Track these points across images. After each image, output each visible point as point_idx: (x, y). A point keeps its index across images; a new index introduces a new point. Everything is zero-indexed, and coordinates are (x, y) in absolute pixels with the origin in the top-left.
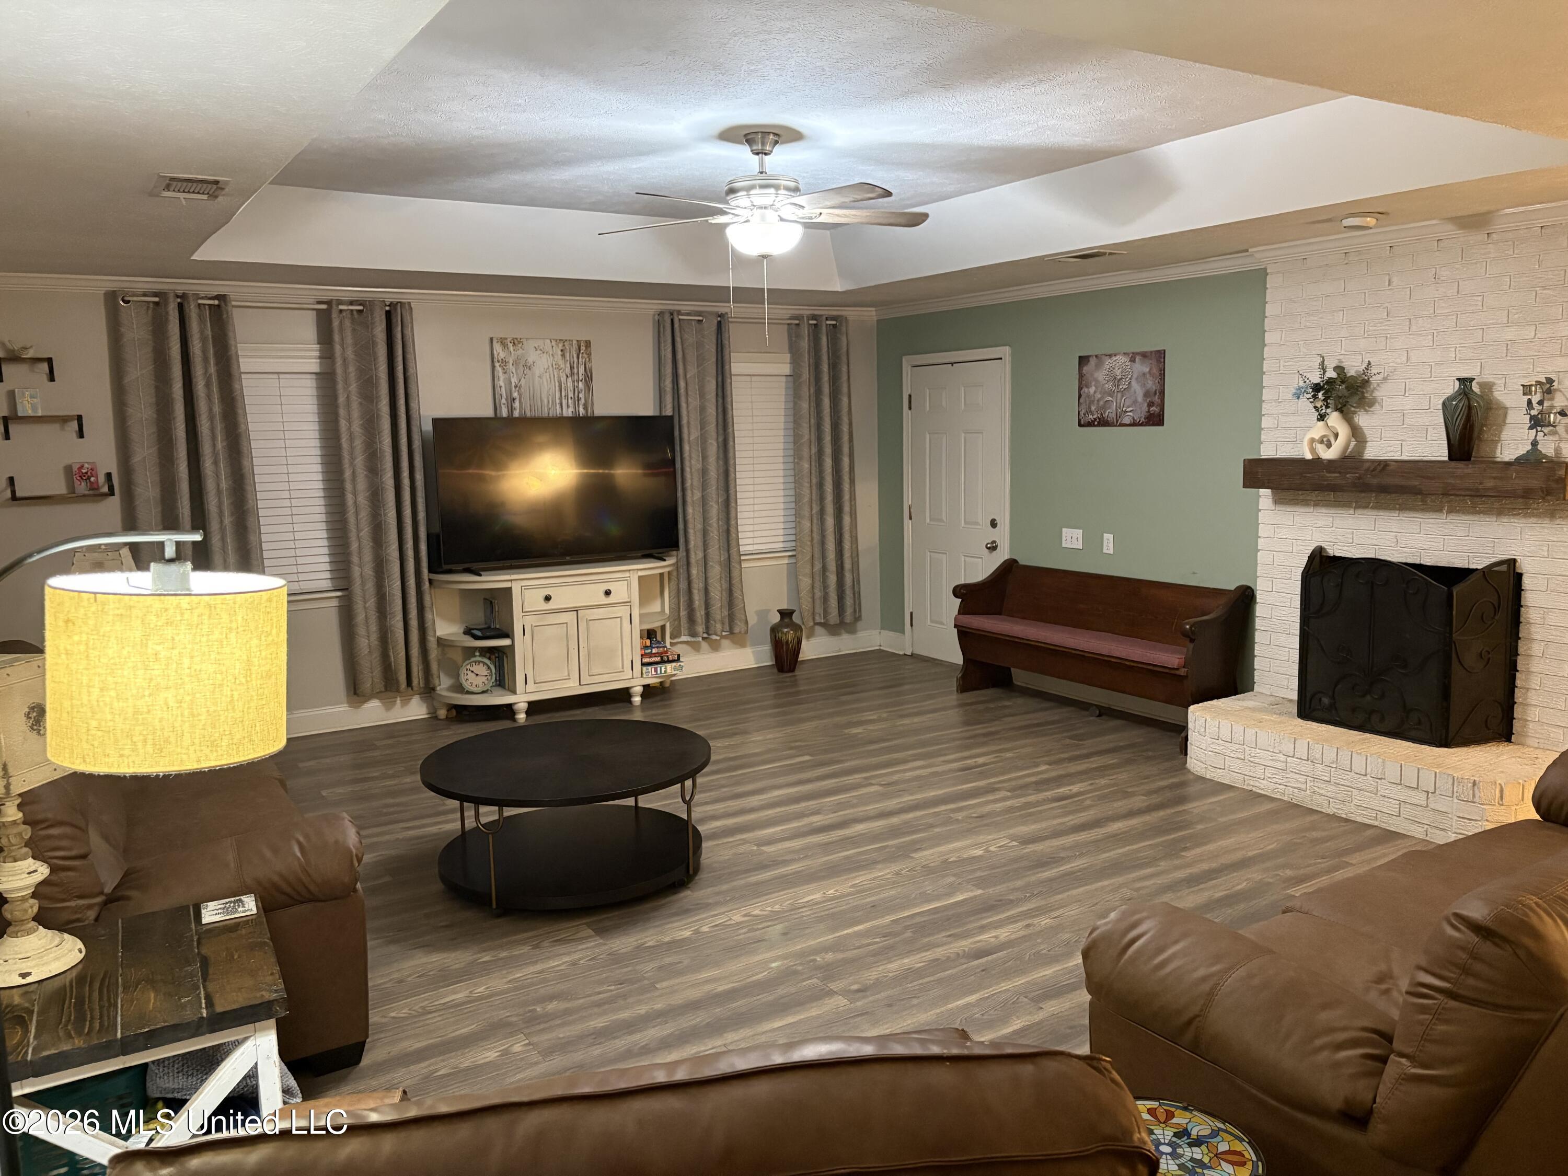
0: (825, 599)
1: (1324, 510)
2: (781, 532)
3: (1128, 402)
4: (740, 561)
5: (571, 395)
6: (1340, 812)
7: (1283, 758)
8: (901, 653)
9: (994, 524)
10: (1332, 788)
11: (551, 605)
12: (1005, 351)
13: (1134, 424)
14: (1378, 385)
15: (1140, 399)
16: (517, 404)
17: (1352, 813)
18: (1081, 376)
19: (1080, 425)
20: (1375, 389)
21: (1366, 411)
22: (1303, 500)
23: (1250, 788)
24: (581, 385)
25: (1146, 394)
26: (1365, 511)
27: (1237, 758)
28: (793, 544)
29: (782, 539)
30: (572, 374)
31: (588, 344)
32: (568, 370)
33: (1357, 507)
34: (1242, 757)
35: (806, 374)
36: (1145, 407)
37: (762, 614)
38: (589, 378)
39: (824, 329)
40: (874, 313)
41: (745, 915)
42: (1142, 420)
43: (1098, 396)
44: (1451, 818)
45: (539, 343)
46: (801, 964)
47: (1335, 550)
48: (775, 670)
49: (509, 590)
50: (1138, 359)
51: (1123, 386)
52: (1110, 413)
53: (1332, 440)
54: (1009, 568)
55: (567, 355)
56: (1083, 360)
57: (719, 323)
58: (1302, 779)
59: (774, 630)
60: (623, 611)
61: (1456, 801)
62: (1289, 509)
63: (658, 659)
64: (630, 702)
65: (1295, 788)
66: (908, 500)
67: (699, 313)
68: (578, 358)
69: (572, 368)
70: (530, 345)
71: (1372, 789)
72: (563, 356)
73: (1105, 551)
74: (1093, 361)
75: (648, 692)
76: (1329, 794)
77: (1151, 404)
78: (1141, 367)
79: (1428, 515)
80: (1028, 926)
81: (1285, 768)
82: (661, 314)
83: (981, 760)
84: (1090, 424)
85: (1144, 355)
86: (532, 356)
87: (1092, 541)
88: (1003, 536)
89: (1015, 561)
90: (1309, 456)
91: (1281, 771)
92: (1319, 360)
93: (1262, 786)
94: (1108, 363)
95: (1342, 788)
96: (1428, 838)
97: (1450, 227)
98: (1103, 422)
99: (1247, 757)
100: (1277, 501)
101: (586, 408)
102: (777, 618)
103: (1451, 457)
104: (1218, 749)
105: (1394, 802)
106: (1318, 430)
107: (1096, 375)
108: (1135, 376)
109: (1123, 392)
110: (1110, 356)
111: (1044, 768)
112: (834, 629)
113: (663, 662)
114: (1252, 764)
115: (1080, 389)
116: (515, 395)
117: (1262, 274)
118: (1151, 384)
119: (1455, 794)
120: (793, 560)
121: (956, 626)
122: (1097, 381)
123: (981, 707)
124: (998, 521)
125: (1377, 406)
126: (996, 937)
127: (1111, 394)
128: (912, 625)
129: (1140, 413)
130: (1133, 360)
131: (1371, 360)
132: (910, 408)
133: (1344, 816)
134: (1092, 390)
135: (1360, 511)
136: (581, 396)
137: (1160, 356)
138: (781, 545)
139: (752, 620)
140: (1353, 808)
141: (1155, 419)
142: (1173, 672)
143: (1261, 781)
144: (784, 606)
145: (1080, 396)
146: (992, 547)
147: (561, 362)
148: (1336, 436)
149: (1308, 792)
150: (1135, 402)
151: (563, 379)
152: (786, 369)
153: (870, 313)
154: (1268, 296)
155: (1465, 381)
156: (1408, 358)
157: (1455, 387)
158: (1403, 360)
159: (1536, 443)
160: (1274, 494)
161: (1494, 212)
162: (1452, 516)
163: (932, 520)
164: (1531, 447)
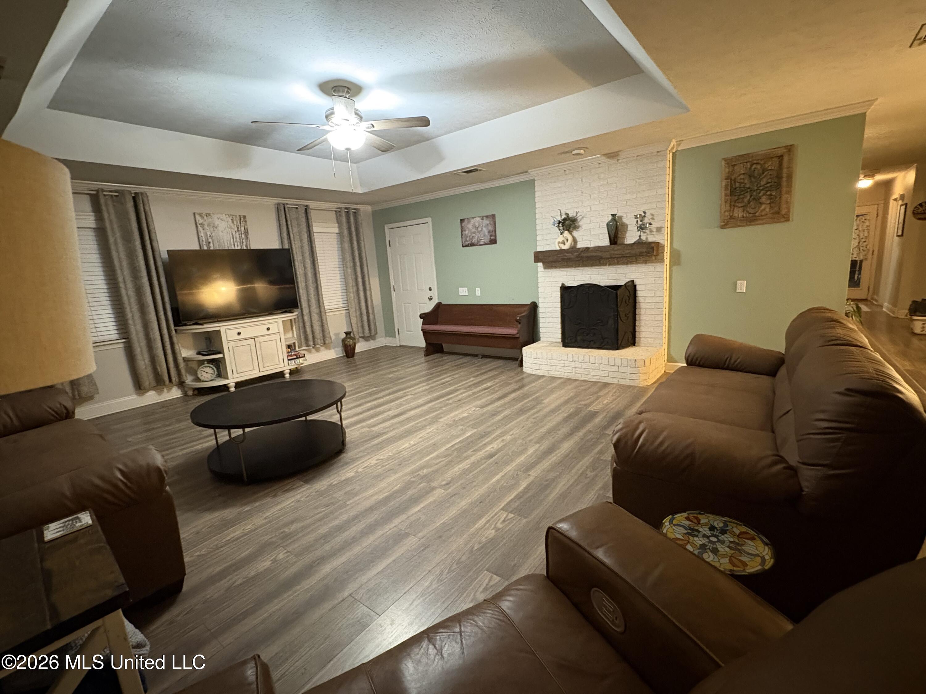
0: (363, 326)
1: (563, 269)
2: (341, 300)
3: (482, 236)
4: (326, 313)
5: (238, 240)
6: (586, 379)
8: (395, 345)
9: (430, 289)
10: (583, 370)
11: (241, 336)
12: (429, 220)
13: (485, 244)
14: (580, 220)
15: (486, 233)
16: (211, 245)
17: (590, 378)
18: (462, 227)
19: (463, 246)
20: (579, 222)
22: (555, 266)
24: (243, 236)
25: (489, 232)
26: (579, 268)
28: (347, 304)
29: (341, 302)
30: (238, 231)
31: (244, 217)
32: (236, 229)
33: (575, 267)
34: (547, 364)
35: (346, 232)
36: (489, 237)
37: (337, 335)
38: (246, 233)
39: (351, 213)
40: (370, 208)
41: (377, 460)
42: (488, 242)
43: (469, 234)
44: (628, 374)
45: (219, 216)
46: (414, 477)
47: (568, 284)
48: (345, 358)
49: (219, 331)
50: (484, 219)
51: (479, 230)
52: (475, 240)
53: (566, 241)
54: (439, 306)
55: (235, 222)
56: (462, 221)
57: (306, 209)
58: (571, 368)
59: (343, 340)
60: (277, 337)
62: (549, 270)
63: (295, 357)
64: (284, 377)
65: (568, 372)
66: (392, 283)
67: (296, 205)
68: (240, 223)
69: (238, 228)
70: (215, 217)
71: (598, 368)
72: (233, 222)
73: (477, 295)
74: (466, 221)
75: (292, 372)
76: (581, 373)
77: (491, 236)
78: (486, 222)
79: (602, 267)
80: (503, 440)
82: (278, 204)
83: (447, 379)
84: (467, 246)
85: (487, 217)
86: (217, 222)
87: (472, 291)
88: (435, 294)
89: (441, 303)
90: (558, 249)
92: (559, 212)
94: (472, 221)
95: (586, 370)
96: (619, 383)
97: (603, 158)
98: (472, 245)
100: (545, 268)
101: (246, 246)
102: (344, 336)
103: (611, 244)
105: (606, 372)
106: (561, 238)
107: (468, 226)
108: (484, 225)
109: (479, 232)
110: (473, 218)
111: (472, 379)
112: (366, 339)
113: (297, 358)
114: (550, 366)
115: (462, 232)
116: (210, 240)
117: (534, 180)
118: (491, 228)
120: (347, 311)
121: (422, 330)
122: (468, 228)
123: (436, 361)
124: (432, 288)
125: (580, 228)
126: (493, 448)
127: (474, 233)
128: (399, 334)
129: (487, 240)
130: (482, 219)
132: (390, 246)
133: (588, 380)
134: (467, 232)
135: (577, 268)
136: (244, 241)
137: (493, 216)
138: (341, 305)
139: (333, 337)
141: (493, 241)
142: (514, 336)
143: (555, 372)
144: (346, 331)
145: (462, 235)
146: (431, 299)
147: (232, 224)
148: (567, 240)
149: (573, 373)
150: (484, 236)
151: (234, 233)
152: (337, 230)
153: (369, 208)
154: (536, 189)
155: (614, 215)
156: (591, 209)
157: (610, 218)
158: (589, 210)
159: (640, 236)
160: (543, 265)
161: (621, 151)
162: (611, 267)
163: (403, 290)
164: (638, 238)
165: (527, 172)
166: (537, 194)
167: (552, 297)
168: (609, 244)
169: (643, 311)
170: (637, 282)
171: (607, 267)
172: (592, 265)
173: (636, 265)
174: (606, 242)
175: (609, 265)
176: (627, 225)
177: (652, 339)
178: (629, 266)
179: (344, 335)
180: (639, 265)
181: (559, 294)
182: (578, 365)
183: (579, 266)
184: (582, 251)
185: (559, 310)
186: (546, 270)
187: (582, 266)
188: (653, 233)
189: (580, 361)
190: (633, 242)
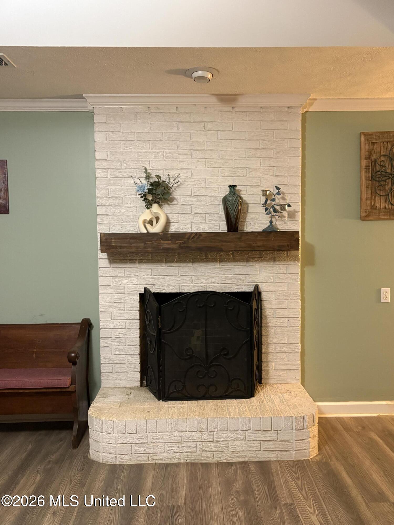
1: (145, 265)
6: (222, 459)
7: (177, 434)
10: (215, 445)
14: (175, 189)
17: (230, 457)
20: (173, 191)
21: (169, 204)
22: (131, 260)
23: (154, 462)
26: (173, 264)
27: (142, 443)
33: (166, 262)
34: (146, 441)
44: (293, 443)
47: (155, 290)
53: (154, 221)
58: (193, 445)
61: (295, 431)
62: (120, 266)
65: (188, 452)
71: (242, 438)
76: (213, 450)
79: (209, 264)
81: (180, 441)
90: (144, 231)
91: (177, 444)
92: (144, 170)
93: (163, 458)
95: (222, 443)
96: (279, 459)
97: (214, 100)
99: (150, 440)
100: (112, 262)
103: (229, 230)
104: (125, 440)
105: (257, 442)
106: (147, 215)
114: (155, 444)
117: (92, 113)
119: (294, 428)
125: (175, 202)
131: (169, 174)
133: (225, 461)
135: (169, 264)
137: (3, 164)
140: (230, 454)
142: (64, 390)
143: (162, 454)
148: (158, 219)
149: (198, 452)
154: (96, 128)
155: (232, 187)
156: (192, 174)
157: (227, 191)
158: (190, 175)
159: (271, 222)
160: (107, 254)
161: (242, 95)
162: (223, 264)
164: (269, 224)
165: (81, 97)
166: (98, 137)
167: (124, 310)
168: (227, 231)
169: (271, 331)
170: (263, 288)
171: (218, 264)
172: (194, 261)
173: (260, 263)
174: (223, 227)
175: (221, 261)
176: (247, 204)
177: (285, 372)
178: (251, 264)
180: (265, 263)
181: (137, 306)
182: (206, 436)
183: (172, 262)
184: (189, 238)
185: (137, 333)
186: (115, 265)
187: (178, 262)
188: (283, 219)
189: (211, 428)
190: (261, 230)
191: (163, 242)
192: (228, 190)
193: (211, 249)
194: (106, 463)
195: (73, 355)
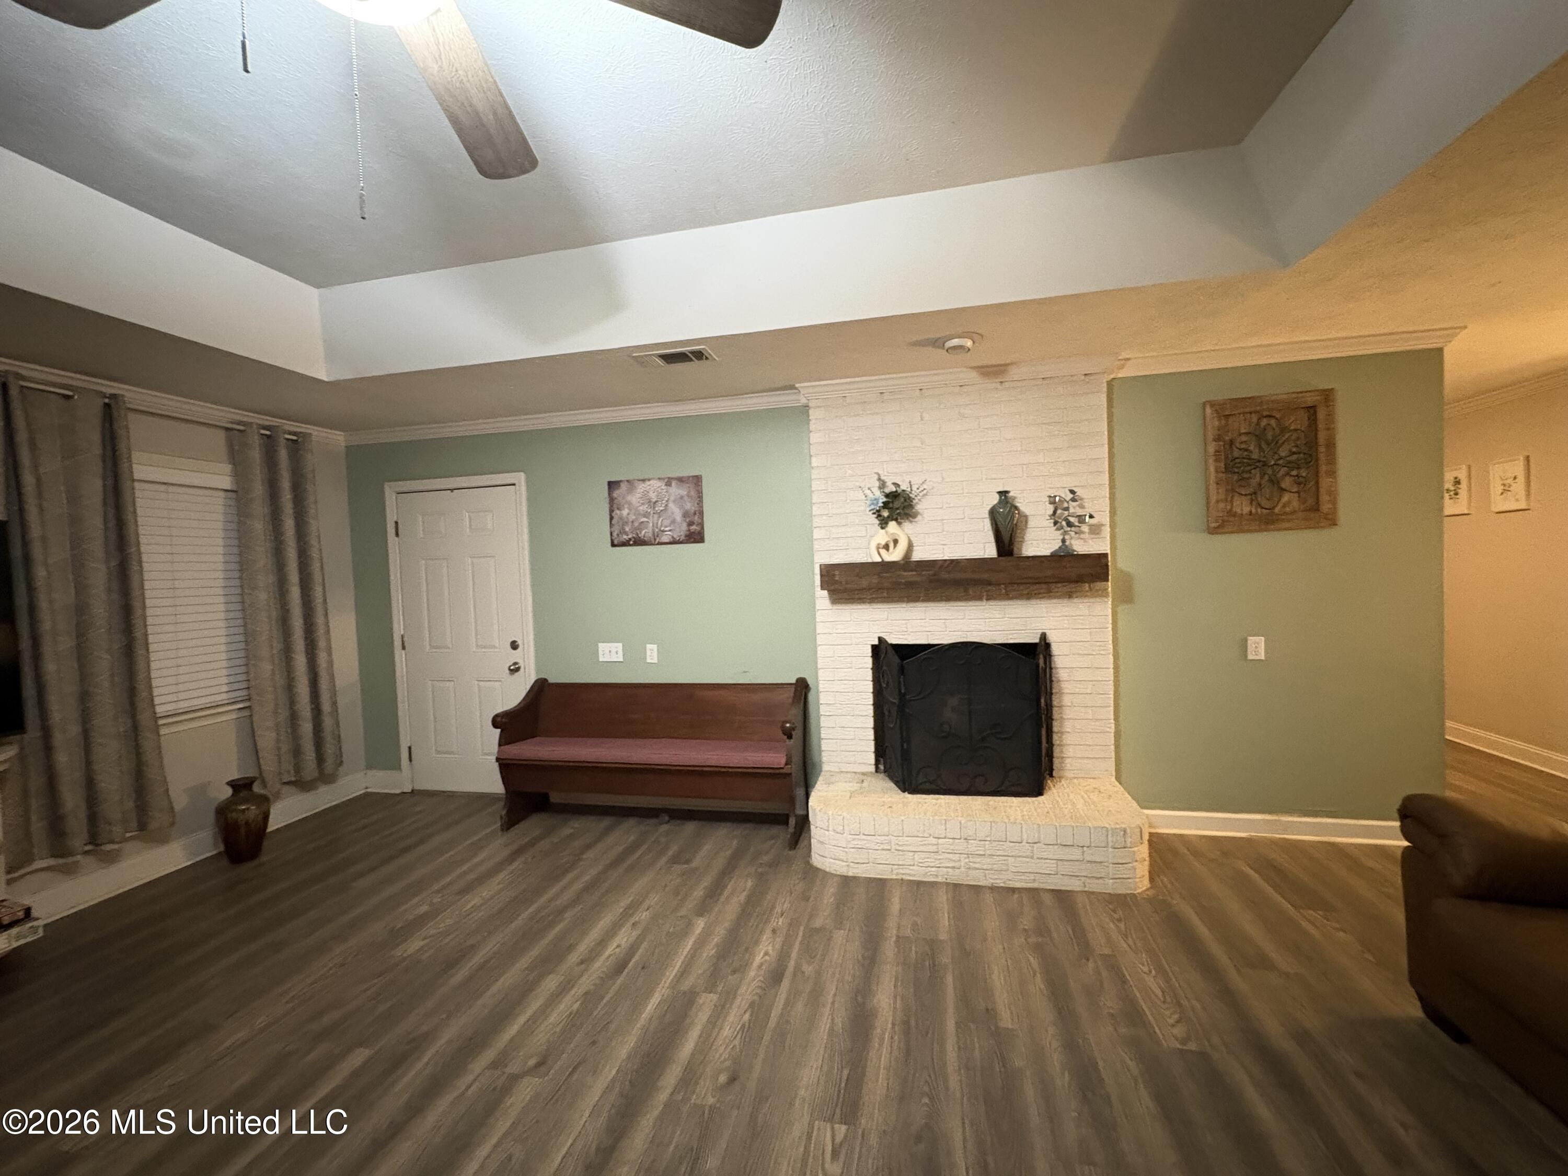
0: (297, 752)
1: (880, 606)
2: (225, 680)
3: (667, 522)
4: (157, 727)
6: (998, 881)
7: (934, 841)
8: (398, 791)
9: (514, 646)
10: (988, 860)
12: (519, 477)
13: (674, 542)
14: (920, 500)
15: (679, 518)
17: (1010, 880)
18: (612, 500)
19: (613, 545)
20: (917, 503)
21: (911, 522)
22: (860, 599)
23: (900, 877)
25: (685, 515)
26: (917, 604)
27: (883, 850)
28: (245, 693)
29: (225, 688)
33: (908, 601)
34: (889, 848)
35: (259, 489)
36: (684, 527)
37: (199, 791)
39: (282, 442)
40: (341, 438)
42: (683, 538)
43: (632, 517)
44: (1108, 867)
47: (893, 640)
48: (225, 862)
50: (674, 483)
51: (659, 508)
52: (646, 533)
53: (891, 545)
54: (541, 688)
56: (613, 485)
57: (107, 406)
58: (956, 857)
59: (222, 811)
61: (1111, 850)
62: (846, 607)
65: (948, 867)
66: (398, 629)
67: (71, 388)
71: (1028, 854)
73: (649, 661)
74: (624, 487)
76: (985, 867)
77: (691, 524)
78: (676, 490)
79: (971, 603)
81: (936, 850)
84: (625, 544)
85: (681, 480)
87: (634, 652)
88: (527, 658)
89: (546, 680)
90: (879, 560)
91: (932, 854)
92: (876, 477)
93: (913, 872)
94: (641, 487)
95: (998, 858)
96: (1086, 889)
97: (974, 374)
98: (639, 542)
99: (894, 847)
100: (835, 601)
102: (226, 794)
103: (998, 554)
104: (861, 844)
105: (1052, 861)
106: (882, 537)
107: (629, 498)
108: (672, 498)
109: (659, 514)
110: (643, 480)
112: (302, 785)
114: (901, 853)
115: (611, 511)
117: (806, 407)
118: (689, 506)
119: (1110, 844)
120: (246, 713)
121: (497, 759)
122: (630, 503)
124: (520, 642)
125: (919, 517)
127: (646, 515)
128: (410, 760)
129: (681, 530)
130: (668, 484)
131: (912, 480)
132: (397, 535)
133: (1002, 885)
134: (625, 512)
135: (911, 604)
137: (697, 480)
138: (224, 696)
139: (180, 801)
140: (1011, 876)
141: (695, 537)
142: (777, 771)
143: (911, 868)
144: (235, 775)
145: (611, 518)
146: (515, 669)
148: (896, 542)
149: (963, 869)
150: (673, 522)
152: (226, 482)
153: (339, 438)
154: (812, 426)
155: (1004, 494)
156: (943, 479)
157: (995, 499)
158: (939, 479)
159: (1064, 541)
160: (829, 594)
161: (1012, 364)
162: (991, 603)
163: (432, 647)
164: (1060, 544)
165: (792, 387)
166: (815, 438)
167: (851, 668)
168: (996, 556)
169: (1067, 700)
170: (1052, 638)
171: (984, 603)
172: (948, 599)
173: (1049, 601)
174: (991, 551)
175: (987, 600)
176: (1026, 516)
177: (1090, 761)
178: (1033, 602)
179: (229, 792)
180: (1055, 601)
181: (869, 662)
182: (973, 846)
183: (916, 600)
184: (941, 567)
185: (868, 699)
186: (835, 607)
187: (923, 601)
188: (1082, 536)
189: (981, 835)
190: (1047, 552)
191: (906, 574)
192: (997, 497)
193: (976, 582)
194: (834, 872)
195: (788, 725)
